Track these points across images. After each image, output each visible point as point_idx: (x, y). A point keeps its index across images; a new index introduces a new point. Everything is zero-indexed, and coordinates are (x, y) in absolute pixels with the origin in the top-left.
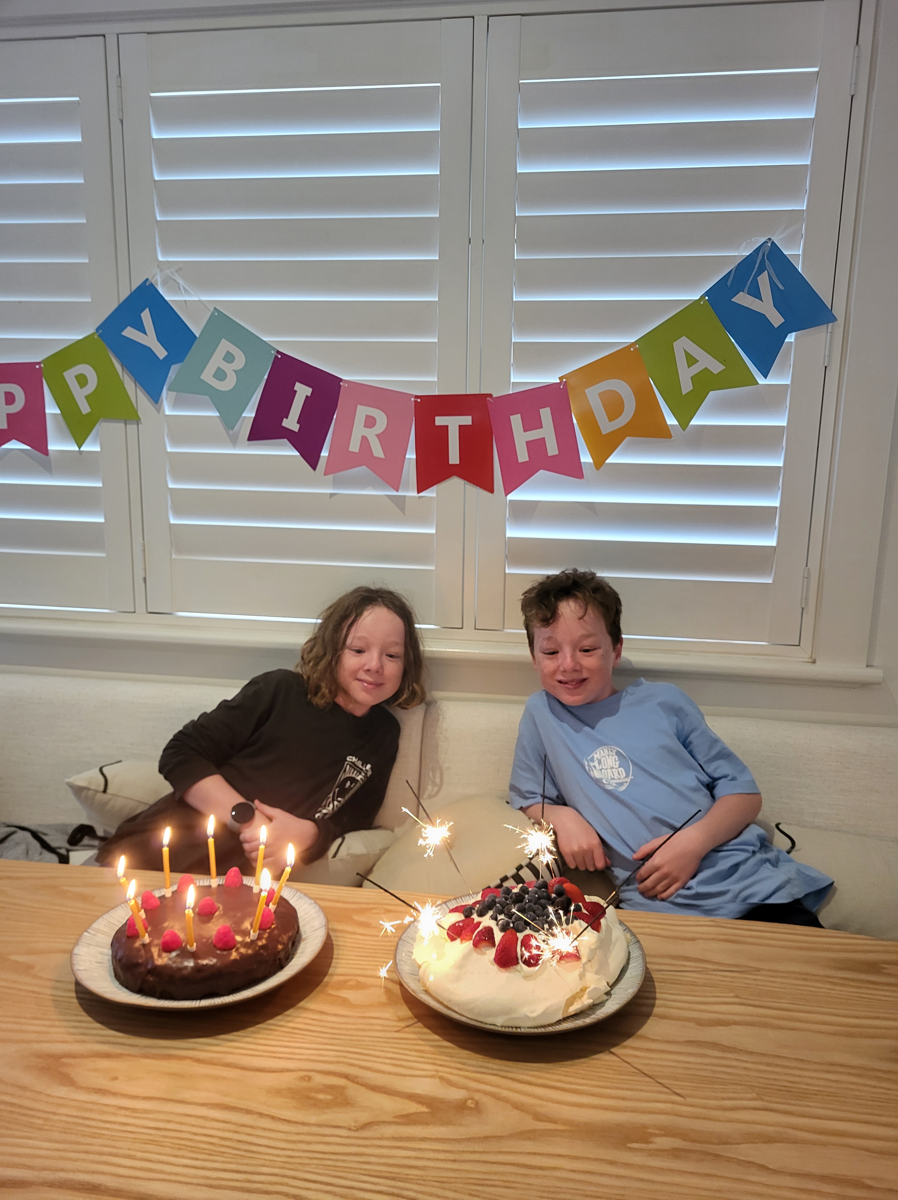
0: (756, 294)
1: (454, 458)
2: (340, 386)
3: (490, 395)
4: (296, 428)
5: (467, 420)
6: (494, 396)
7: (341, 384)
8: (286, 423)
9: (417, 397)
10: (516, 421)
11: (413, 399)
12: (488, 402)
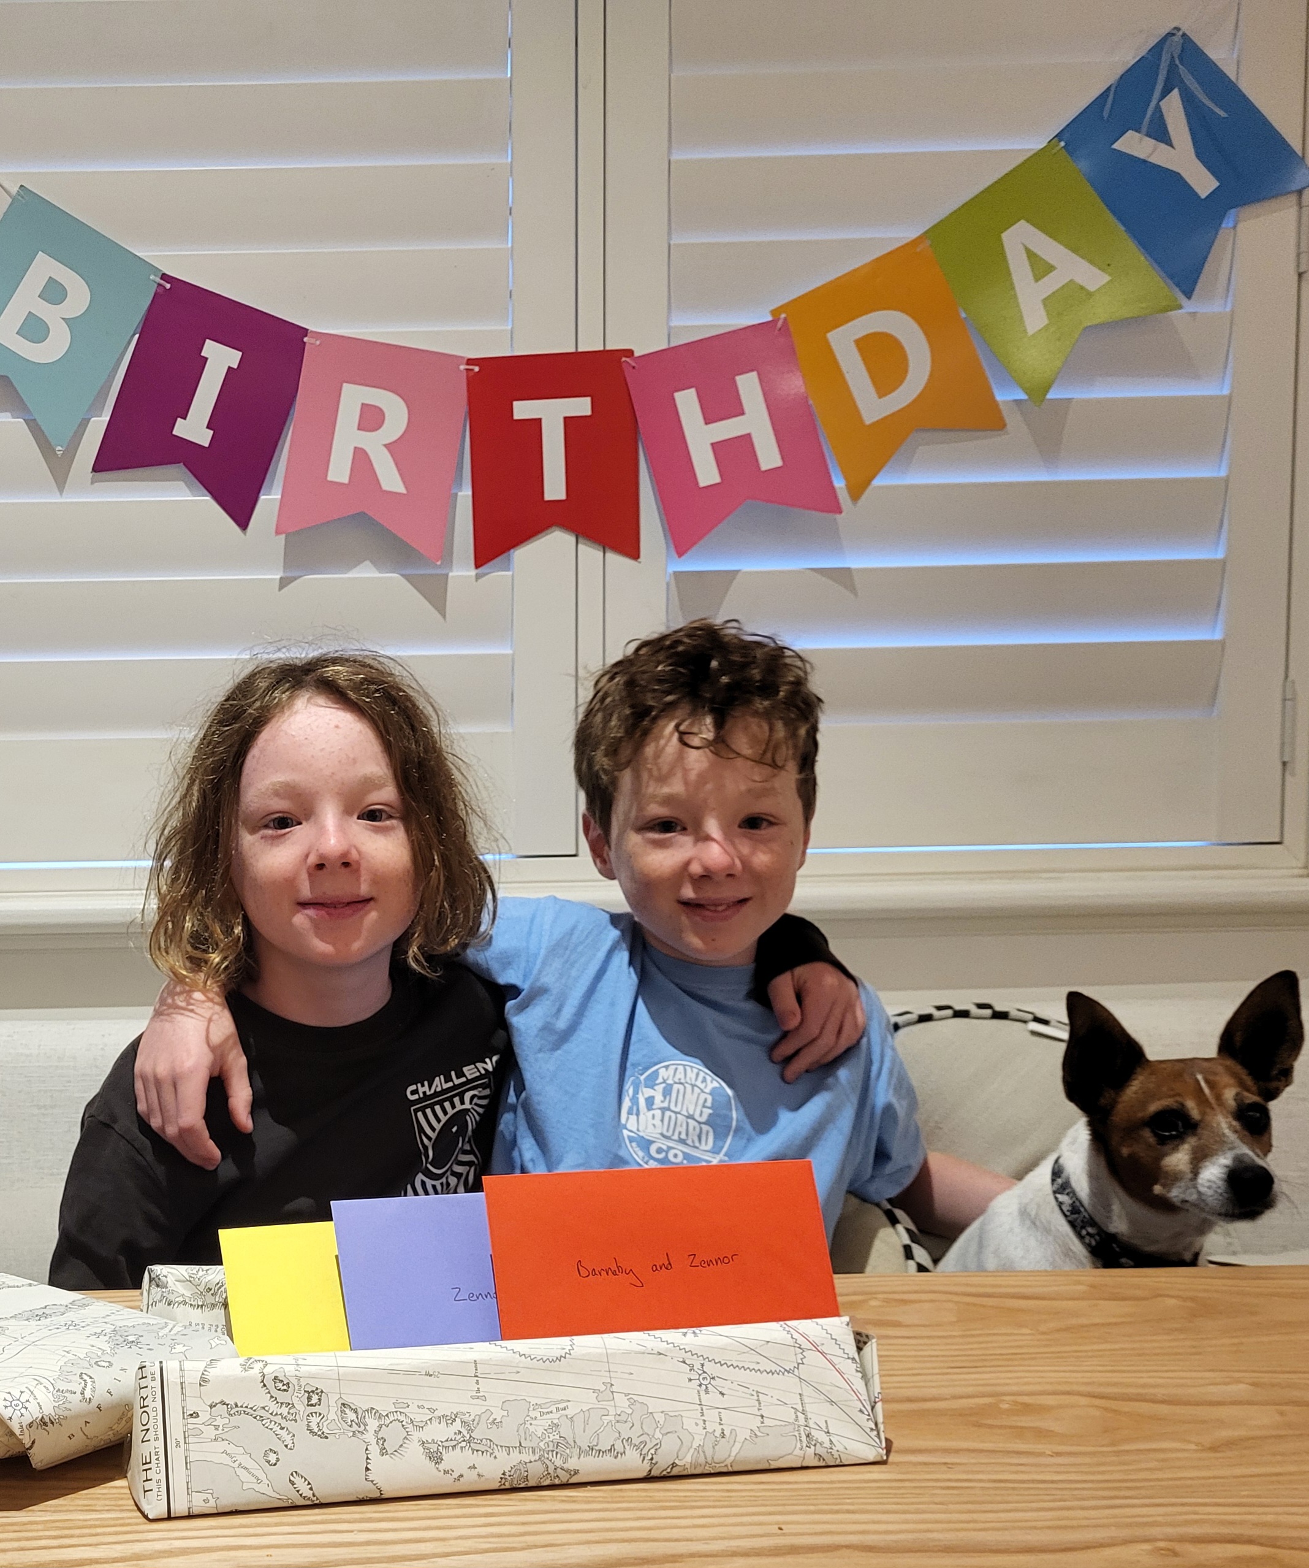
0: (1160, 133)
1: (555, 487)
2: (305, 343)
3: (629, 353)
4: (203, 437)
5: (581, 406)
6: (637, 354)
7: (305, 339)
8: (182, 429)
9: (470, 362)
10: (687, 402)
11: (462, 367)
12: (624, 365)
